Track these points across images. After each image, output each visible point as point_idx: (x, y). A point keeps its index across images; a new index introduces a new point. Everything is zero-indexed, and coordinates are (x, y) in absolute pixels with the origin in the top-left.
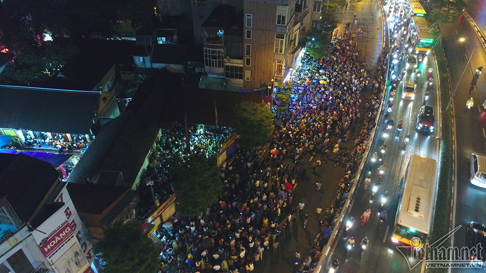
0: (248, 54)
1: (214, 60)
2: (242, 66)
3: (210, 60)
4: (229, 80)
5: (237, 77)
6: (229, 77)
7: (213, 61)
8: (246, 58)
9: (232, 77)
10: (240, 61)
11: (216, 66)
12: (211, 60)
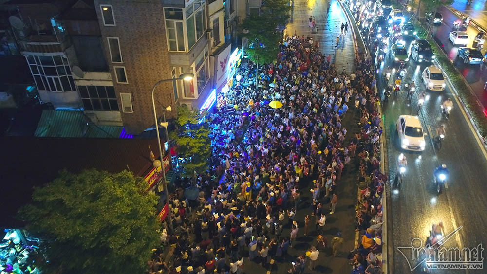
0: (117, 59)
1: (53, 77)
2: (111, 84)
3: (44, 78)
4: (93, 114)
5: (106, 108)
6: (91, 109)
7: (50, 80)
8: (115, 67)
9: (97, 107)
10: (104, 75)
11: (60, 90)
12: (46, 77)
